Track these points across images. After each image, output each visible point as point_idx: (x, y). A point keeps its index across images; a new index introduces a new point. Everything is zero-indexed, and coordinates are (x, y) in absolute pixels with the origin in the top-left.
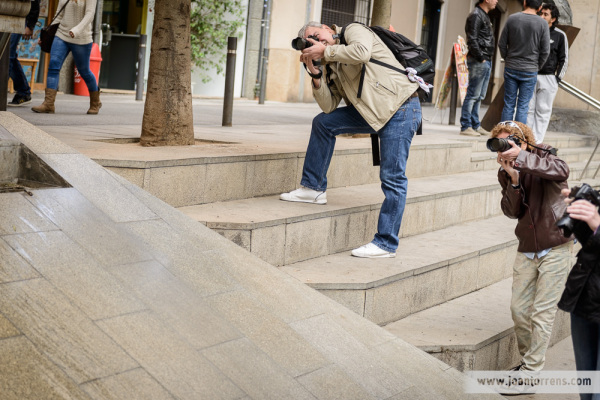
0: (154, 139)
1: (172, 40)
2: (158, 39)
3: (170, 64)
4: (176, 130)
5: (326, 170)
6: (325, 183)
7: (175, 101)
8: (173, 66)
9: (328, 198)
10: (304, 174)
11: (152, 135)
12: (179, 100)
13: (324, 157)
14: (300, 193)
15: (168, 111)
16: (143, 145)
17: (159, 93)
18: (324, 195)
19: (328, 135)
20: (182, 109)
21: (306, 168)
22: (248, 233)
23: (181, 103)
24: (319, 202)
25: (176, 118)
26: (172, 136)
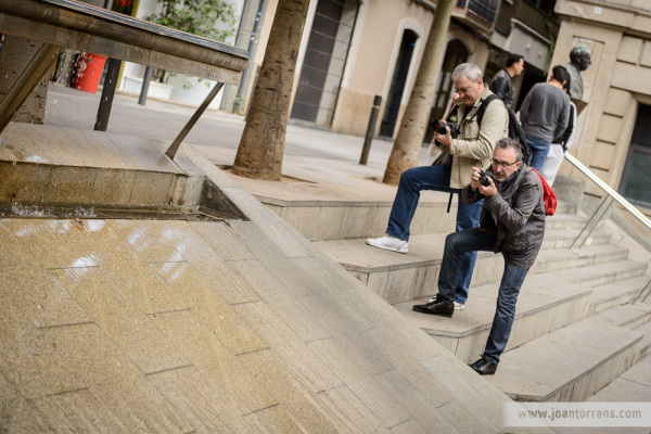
0: (249, 170)
1: (280, 82)
2: (266, 79)
3: (275, 103)
4: (270, 165)
5: (410, 221)
6: (408, 234)
7: (274, 138)
8: (277, 105)
9: (409, 247)
10: (390, 224)
11: (247, 166)
12: (277, 138)
13: (409, 209)
14: (384, 241)
15: (266, 146)
16: (236, 174)
17: (260, 128)
18: (407, 245)
19: (414, 190)
20: (278, 146)
21: (391, 218)
22: (366, 276)
23: (278, 141)
24: (402, 251)
25: (272, 154)
26: (266, 170)
